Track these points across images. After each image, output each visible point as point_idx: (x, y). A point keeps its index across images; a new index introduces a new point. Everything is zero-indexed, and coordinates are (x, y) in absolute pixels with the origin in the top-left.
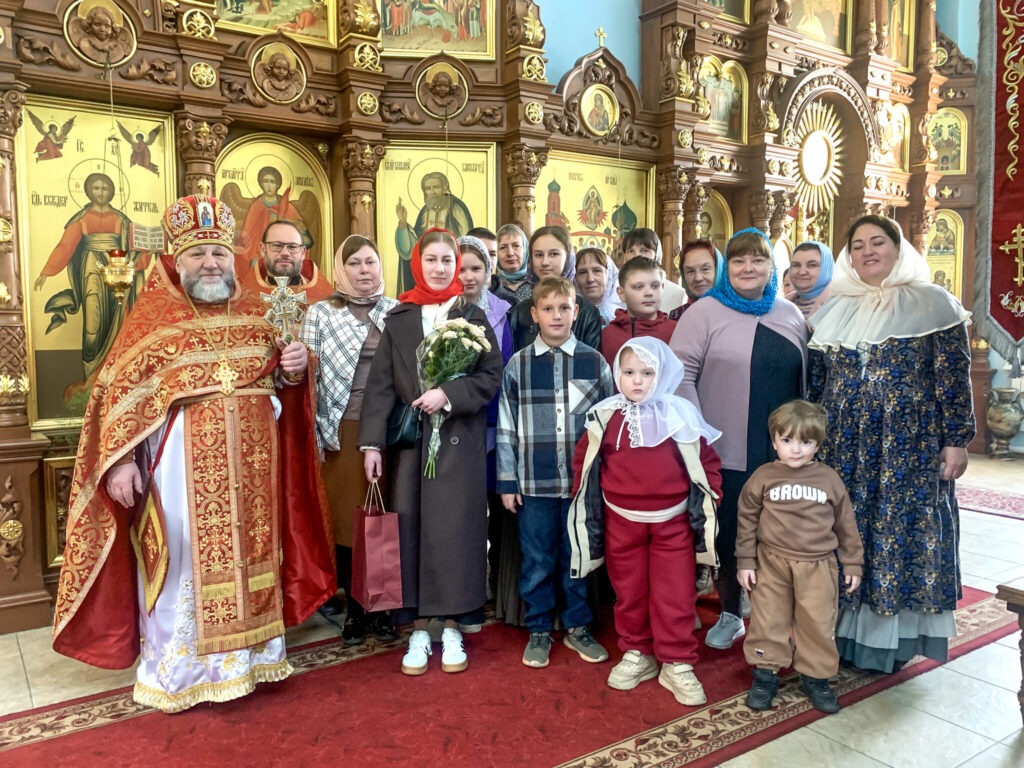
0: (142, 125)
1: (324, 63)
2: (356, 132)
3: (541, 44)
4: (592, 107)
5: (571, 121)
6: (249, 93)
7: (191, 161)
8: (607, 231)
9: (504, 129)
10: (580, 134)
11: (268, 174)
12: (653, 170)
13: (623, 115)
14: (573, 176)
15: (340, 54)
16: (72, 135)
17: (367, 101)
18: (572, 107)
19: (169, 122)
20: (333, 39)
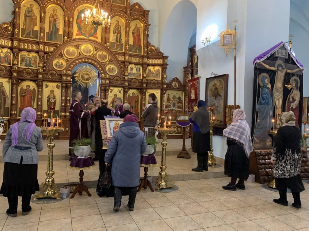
0: (120, 89)
1: (140, 81)
2: (143, 89)
3: (166, 78)
6: (131, 85)
7: (125, 92)
8: (177, 100)
9: (161, 88)
10: (172, 88)
11: (133, 93)
12: (184, 92)
13: (179, 85)
14: (171, 93)
15: (142, 80)
16: (113, 90)
17: (145, 85)
19: (123, 89)
20: (141, 78)
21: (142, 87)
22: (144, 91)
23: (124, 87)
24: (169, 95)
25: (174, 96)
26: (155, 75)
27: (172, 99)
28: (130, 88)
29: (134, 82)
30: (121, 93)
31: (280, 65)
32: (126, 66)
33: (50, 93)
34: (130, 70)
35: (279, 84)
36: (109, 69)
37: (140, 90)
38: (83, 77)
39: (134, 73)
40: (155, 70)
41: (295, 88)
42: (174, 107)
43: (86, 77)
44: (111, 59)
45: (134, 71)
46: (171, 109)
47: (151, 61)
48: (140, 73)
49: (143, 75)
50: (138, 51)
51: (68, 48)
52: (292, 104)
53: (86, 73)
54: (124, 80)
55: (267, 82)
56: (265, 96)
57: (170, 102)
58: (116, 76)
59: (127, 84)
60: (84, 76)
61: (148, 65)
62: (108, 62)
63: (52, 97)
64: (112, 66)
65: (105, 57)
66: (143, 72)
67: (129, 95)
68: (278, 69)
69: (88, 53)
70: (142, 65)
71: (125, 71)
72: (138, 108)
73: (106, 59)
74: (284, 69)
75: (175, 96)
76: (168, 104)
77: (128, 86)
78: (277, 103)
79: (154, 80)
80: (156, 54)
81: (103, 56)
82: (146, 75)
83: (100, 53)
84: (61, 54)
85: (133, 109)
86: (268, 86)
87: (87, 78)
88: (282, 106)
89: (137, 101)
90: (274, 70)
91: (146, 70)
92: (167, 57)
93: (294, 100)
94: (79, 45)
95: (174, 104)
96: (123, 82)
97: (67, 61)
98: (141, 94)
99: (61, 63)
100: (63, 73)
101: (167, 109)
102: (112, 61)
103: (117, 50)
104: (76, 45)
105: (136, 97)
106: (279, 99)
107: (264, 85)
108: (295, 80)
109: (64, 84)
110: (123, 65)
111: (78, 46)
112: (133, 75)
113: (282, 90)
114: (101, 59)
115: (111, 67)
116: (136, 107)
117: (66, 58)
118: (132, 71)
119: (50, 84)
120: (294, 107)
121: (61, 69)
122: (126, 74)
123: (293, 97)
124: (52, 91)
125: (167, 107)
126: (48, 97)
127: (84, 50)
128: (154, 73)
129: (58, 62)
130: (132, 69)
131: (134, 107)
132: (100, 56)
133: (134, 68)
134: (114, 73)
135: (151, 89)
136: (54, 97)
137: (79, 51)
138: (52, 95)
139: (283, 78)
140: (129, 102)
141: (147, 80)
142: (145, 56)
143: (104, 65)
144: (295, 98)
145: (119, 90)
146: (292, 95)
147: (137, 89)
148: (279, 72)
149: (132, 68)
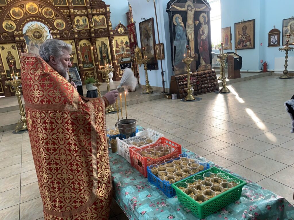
0: (71, 41)
1: (88, 31)
2: (93, 38)
3: (111, 25)
4: (120, 30)
5: (117, 33)
6: (81, 36)
7: (76, 44)
8: (124, 45)
9: (109, 35)
10: (119, 34)
11: (84, 44)
14: (119, 39)
15: (90, 30)
17: (93, 35)
18: (117, 31)
19: (74, 41)
20: (89, 28)
21: (91, 36)
22: (94, 40)
23: (74, 39)
24: (116, 41)
25: (121, 41)
26: (101, 24)
27: (120, 44)
28: (81, 40)
29: (83, 33)
30: (73, 45)
31: (189, 6)
32: (72, 19)
33: (8, 54)
34: (77, 22)
35: (190, 21)
36: (57, 24)
37: (90, 40)
38: (35, 35)
39: (81, 24)
40: (100, 19)
41: (204, 23)
42: (123, 52)
43: (38, 34)
44: (57, 14)
45: (81, 23)
46: (121, 53)
47: (95, 11)
48: (87, 23)
49: (90, 25)
50: (81, 3)
51: (14, 9)
52: (202, 36)
53: (36, 31)
54: (73, 33)
55: (180, 21)
56: (179, 33)
57: (119, 47)
58: (65, 30)
59: (76, 36)
60: (36, 33)
61: (93, 15)
62: (55, 18)
63: (10, 57)
64: (60, 21)
65: (51, 12)
66: (89, 22)
67: (81, 46)
68: (188, 9)
69: (34, 11)
70: (87, 15)
71: (72, 24)
72: (91, 57)
73: (52, 15)
74: (193, 9)
75: (123, 41)
76: (118, 49)
77: (78, 38)
78: (190, 37)
79: (101, 28)
80: (98, 3)
81: (49, 12)
82: (93, 25)
83: (45, 10)
84: (8, 16)
85: (86, 58)
86: (181, 25)
87: (38, 36)
88: (194, 39)
89: (89, 50)
90: (184, 10)
91: (92, 20)
92: (109, 6)
93: (203, 33)
94: (23, 4)
95: (123, 49)
96: (72, 35)
97: (15, 21)
98: (91, 44)
99: (11, 24)
100: (15, 34)
101: (118, 54)
102: (59, 16)
103: (60, 5)
104: (20, 5)
105: (88, 46)
106: (191, 34)
107: (177, 24)
108: (203, 16)
109: (18, 44)
110: (69, 19)
111: (22, 6)
112: (81, 27)
113: (193, 26)
114: (48, 16)
115: (58, 22)
116: (89, 56)
117: (13, 19)
118: (79, 23)
119: (5, 46)
120: (204, 39)
121: (11, 30)
122: (74, 27)
123: (202, 31)
124: (9, 52)
125: (117, 52)
126: (7, 59)
127: (29, 9)
128: (100, 22)
129: (7, 24)
130: (78, 21)
131: (87, 56)
132: (46, 13)
133: (80, 19)
134: (62, 28)
135: (100, 37)
136: (13, 58)
137: (25, 11)
138: (10, 56)
139: (192, 16)
140: (83, 52)
141: (95, 30)
142: (88, 7)
143: (52, 21)
144: (204, 31)
145: (70, 43)
146: (202, 29)
147: (88, 39)
148: (189, 12)
149: (79, 19)
